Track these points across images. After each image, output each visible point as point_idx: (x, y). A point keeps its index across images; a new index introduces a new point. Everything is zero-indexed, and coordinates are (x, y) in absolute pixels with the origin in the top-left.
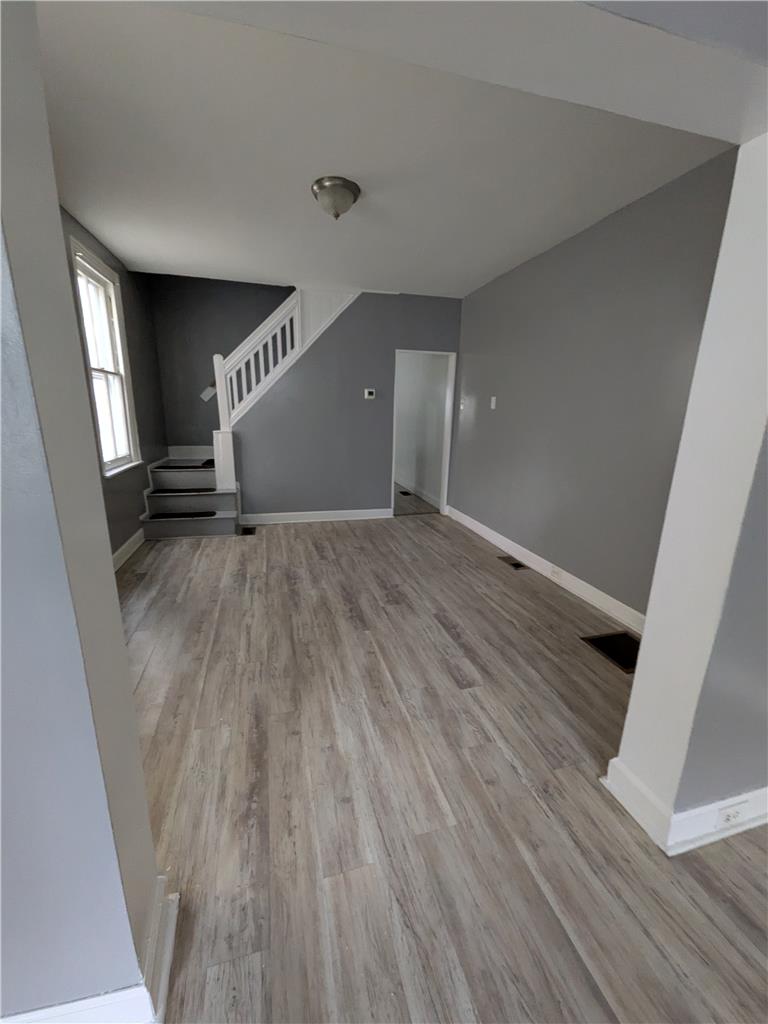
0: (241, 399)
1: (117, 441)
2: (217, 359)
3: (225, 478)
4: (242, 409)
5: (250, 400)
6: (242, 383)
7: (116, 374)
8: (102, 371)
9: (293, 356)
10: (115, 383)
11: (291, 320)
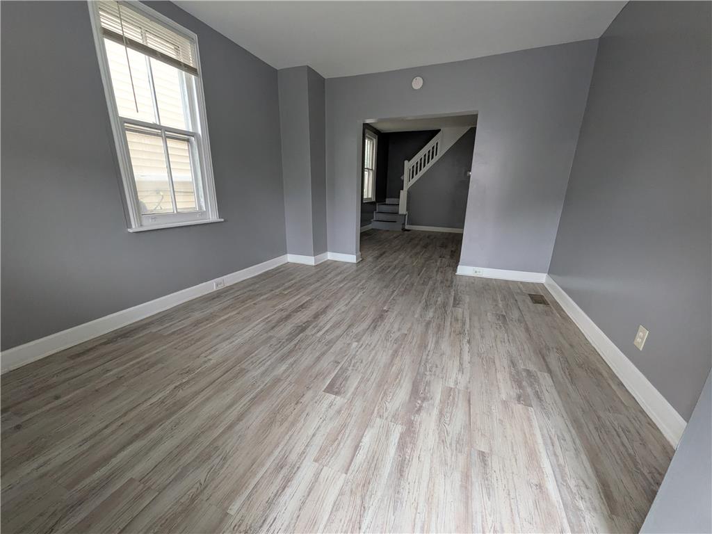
0: (413, 177)
1: (369, 193)
2: (406, 162)
3: (403, 210)
4: (413, 181)
5: (416, 178)
6: (414, 171)
7: (372, 169)
8: (367, 169)
9: (436, 158)
10: (371, 172)
11: (437, 144)
